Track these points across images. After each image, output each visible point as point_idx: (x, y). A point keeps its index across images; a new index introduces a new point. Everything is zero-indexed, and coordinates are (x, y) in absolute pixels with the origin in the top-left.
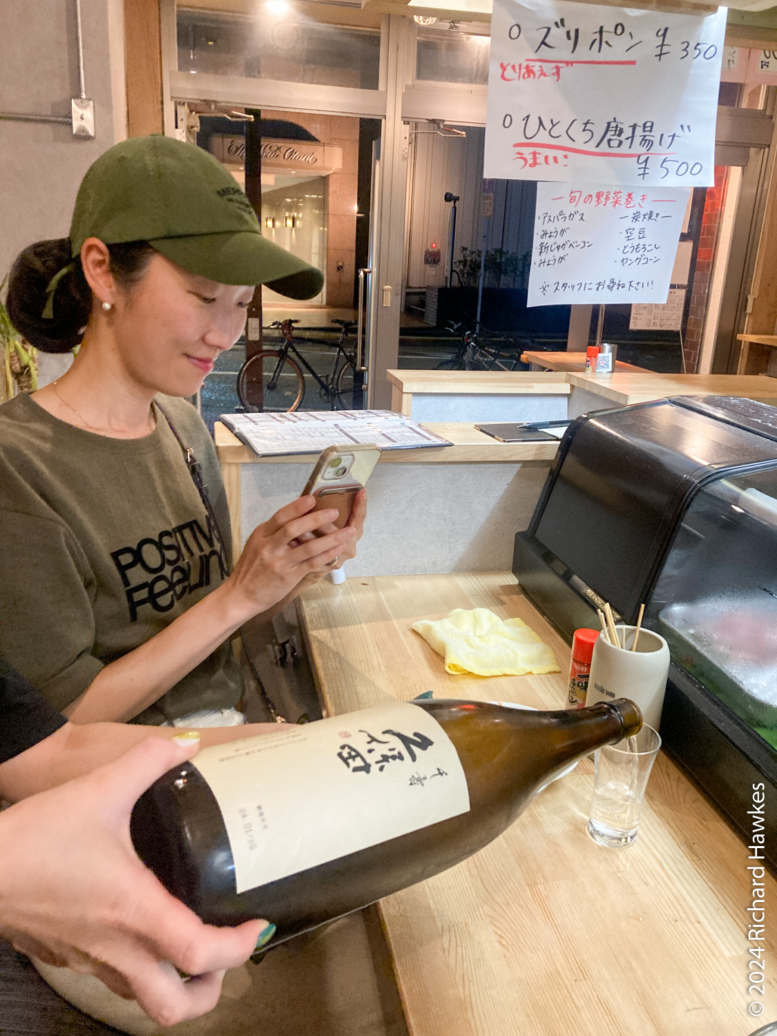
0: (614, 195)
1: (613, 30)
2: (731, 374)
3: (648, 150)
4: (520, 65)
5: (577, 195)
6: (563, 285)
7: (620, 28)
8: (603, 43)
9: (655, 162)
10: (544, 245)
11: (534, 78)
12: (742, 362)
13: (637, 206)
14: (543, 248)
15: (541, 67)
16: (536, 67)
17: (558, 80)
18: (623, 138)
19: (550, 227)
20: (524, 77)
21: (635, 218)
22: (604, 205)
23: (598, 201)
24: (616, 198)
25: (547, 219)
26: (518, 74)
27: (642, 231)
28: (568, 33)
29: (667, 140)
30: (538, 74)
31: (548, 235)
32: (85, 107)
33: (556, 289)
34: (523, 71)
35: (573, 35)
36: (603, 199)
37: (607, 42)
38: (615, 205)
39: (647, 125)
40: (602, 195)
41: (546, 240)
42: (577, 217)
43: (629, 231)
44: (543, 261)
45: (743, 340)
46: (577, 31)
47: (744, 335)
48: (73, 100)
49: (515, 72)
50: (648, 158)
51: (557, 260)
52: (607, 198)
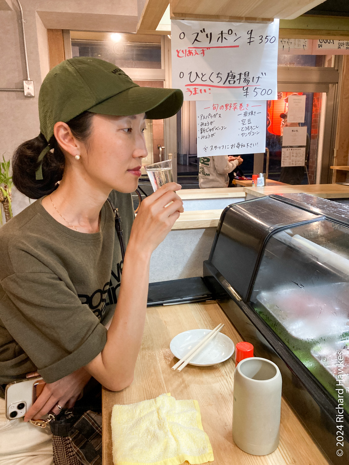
0: (234, 105)
1: (227, 33)
2: (329, 183)
3: (247, 84)
4: (186, 50)
5: (216, 106)
6: (215, 147)
7: (230, 31)
8: (223, 39)
9: (251, 90)
10: (203, 129)
11: (193, 55)
12: (334, 178)
13: (245, 109)
14: (203, 130)
15: (195, 50)
16: (193, 51)
17: (203, 56)
18: (235, 79)
19: (205, 121)
20: (188, 55)
21: (245, 114)
22: (230, 110)
23: (226, 108)
24: (235, 106)
25: (203, 117)
26: (185, 54)
27: (249, 120)
28: (207, 35)
29: (255, 80)
30: (194, 54)
31: (204, 125)
32: (29, 84)
33: (212, 149)
34: (187, 53)
35: (209, 36)
36: (229, 107)
37: (225, 38)
38: (235, 109)
39: (246, 73)
40: (228, 105)
41: (203, 127)
42: (218, 116)
43: (243, 121)
44: (203, 136)
45: (334, 169)
46: (211, 34)
47: (334, 166)
48: (24, 81)
49: (184, 53)
50: (248, 88)
51: (210, 136)
52: (230, 107)
